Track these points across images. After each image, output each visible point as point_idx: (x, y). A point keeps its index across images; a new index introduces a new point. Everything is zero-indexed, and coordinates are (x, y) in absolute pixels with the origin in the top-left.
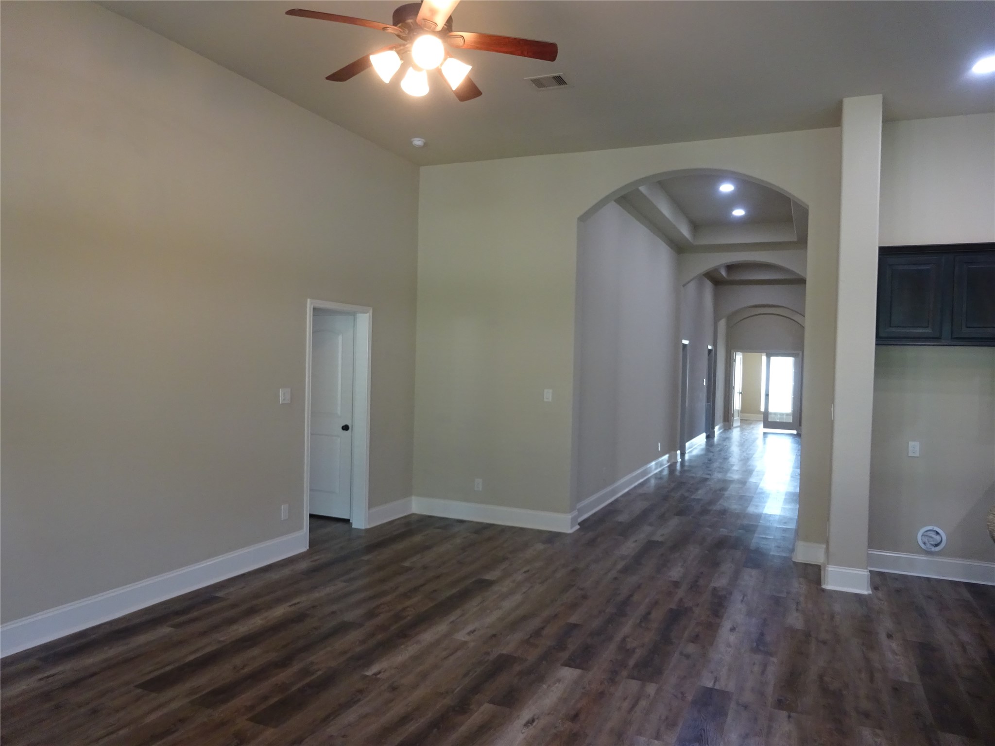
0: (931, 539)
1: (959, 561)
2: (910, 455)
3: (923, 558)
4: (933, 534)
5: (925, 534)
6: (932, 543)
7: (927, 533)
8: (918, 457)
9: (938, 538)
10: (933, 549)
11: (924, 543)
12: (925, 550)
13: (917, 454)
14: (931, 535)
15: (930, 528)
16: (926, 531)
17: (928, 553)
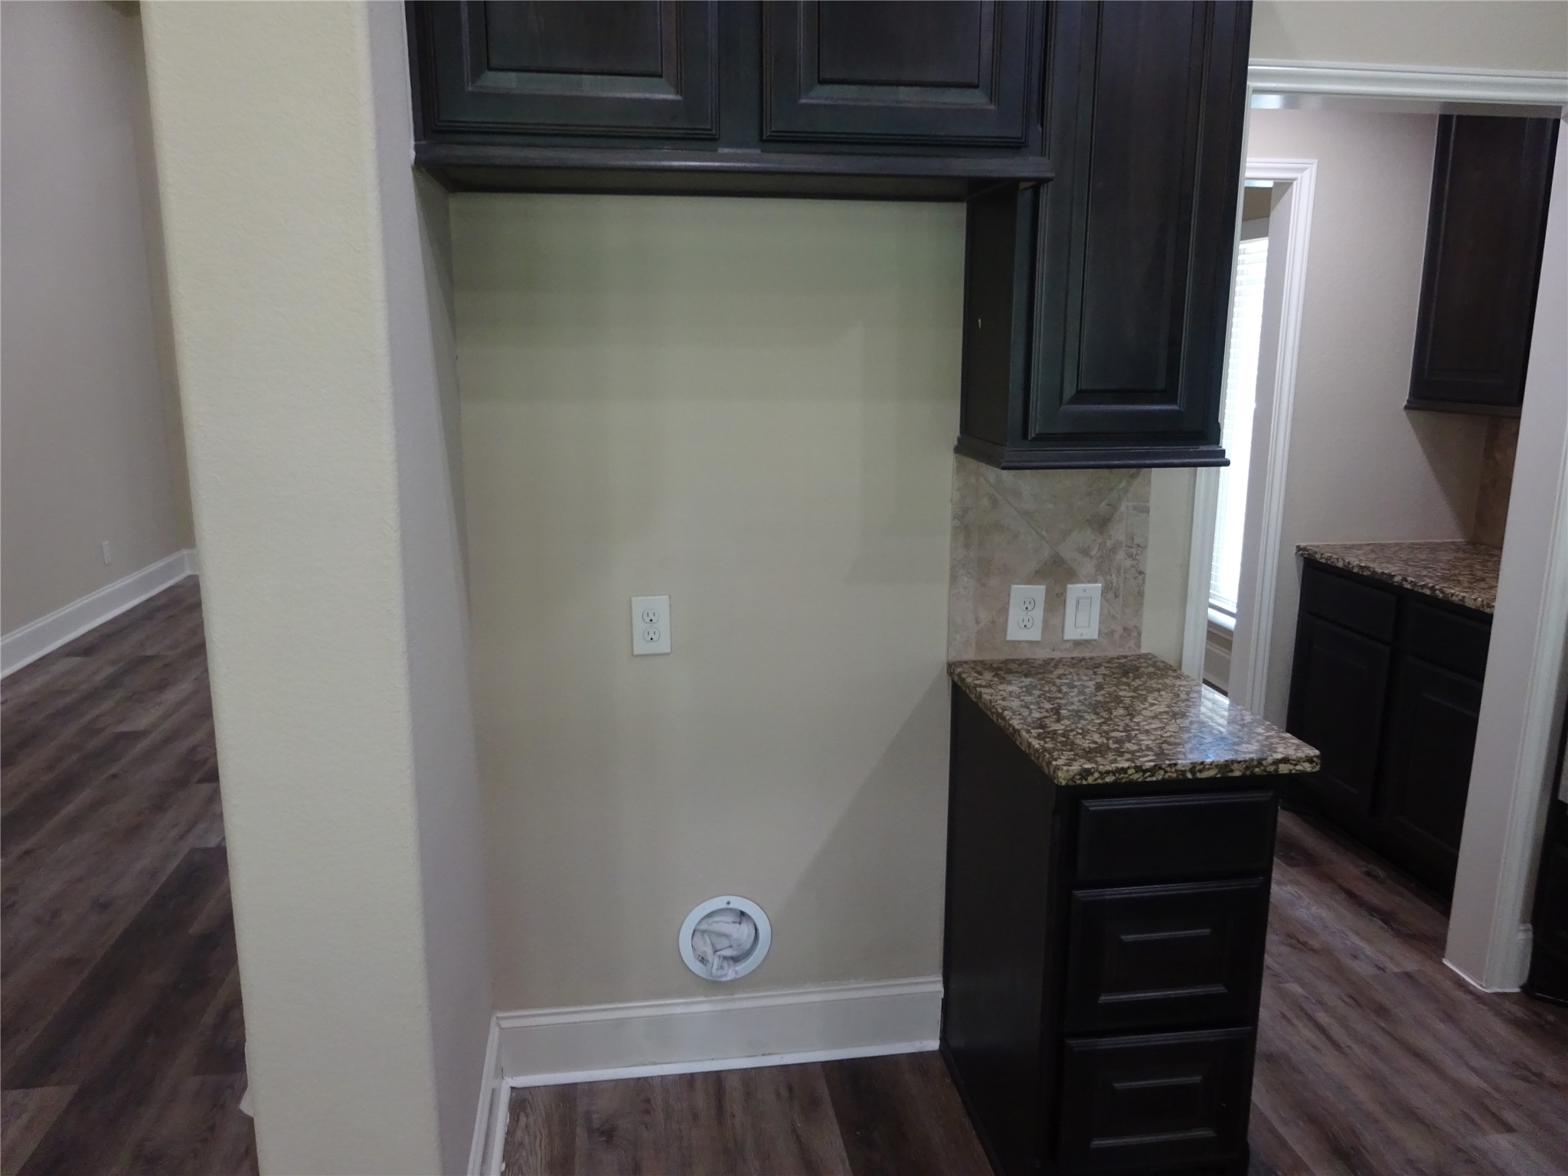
0: (725, 942)
1: (813, 996)
2: (637, 652)
3: (703, 1006)
4: (725, 925)
5: (704, 926)
6: (728, 953)
7: (711, 920)
8: (667, 654)
9: (744, 932)
10: (731, 973)
11: (703, 960)
12: (707, 980)
13: (663, 645)
14: (717, 927)
15: (719, 903)
16: (710, 915)
17: (714, 986)
